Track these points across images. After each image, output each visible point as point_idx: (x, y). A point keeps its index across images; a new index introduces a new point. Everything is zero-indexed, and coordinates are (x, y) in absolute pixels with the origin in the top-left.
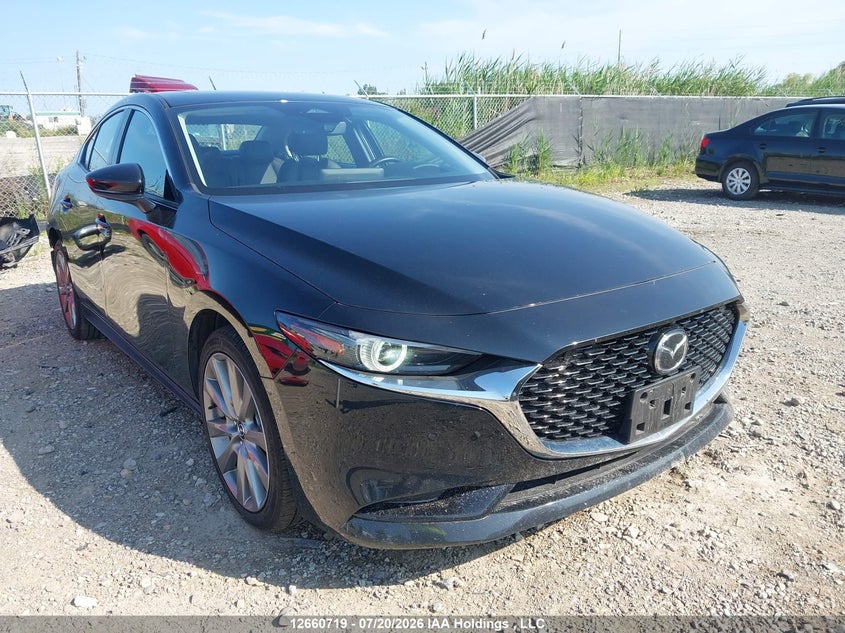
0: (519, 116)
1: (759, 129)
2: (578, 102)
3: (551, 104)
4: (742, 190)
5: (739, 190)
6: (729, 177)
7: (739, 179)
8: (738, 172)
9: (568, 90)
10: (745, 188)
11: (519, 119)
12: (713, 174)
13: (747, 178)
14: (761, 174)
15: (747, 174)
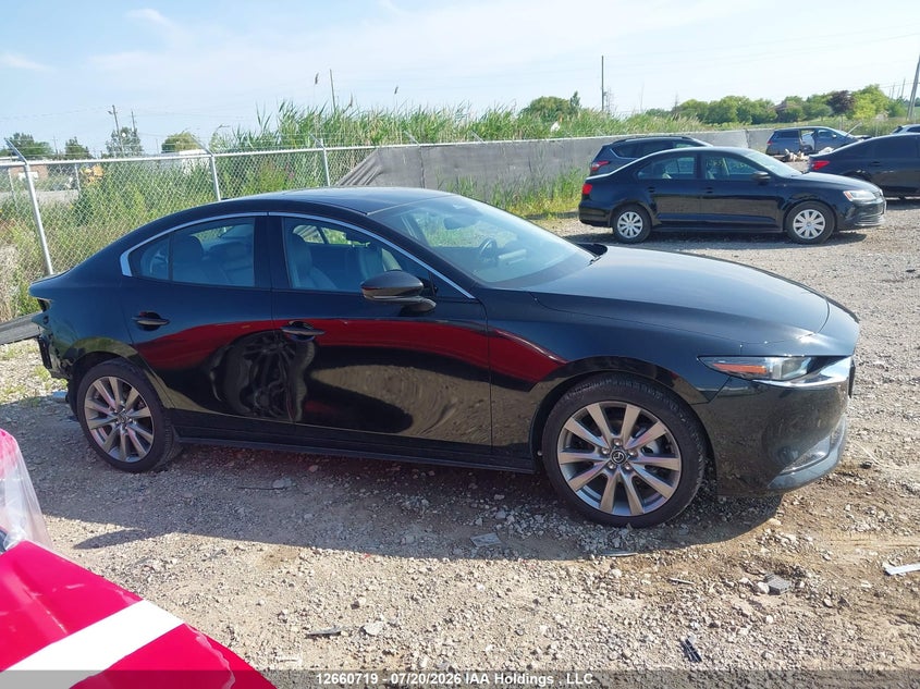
0: (369, 170)
1: (640, 173)
2: (418, 151)
3: (396, 155)
4: (635, 233)
5: (631, 233)
6: (620, 222)
7: (630, 223)
8: (628, 216)
9: (406, 139)
10: (638, 232)
11: (370, 173)
12: (604, 219)
13: (639, 221)
14: (653, 217)
15: (638, 217)
